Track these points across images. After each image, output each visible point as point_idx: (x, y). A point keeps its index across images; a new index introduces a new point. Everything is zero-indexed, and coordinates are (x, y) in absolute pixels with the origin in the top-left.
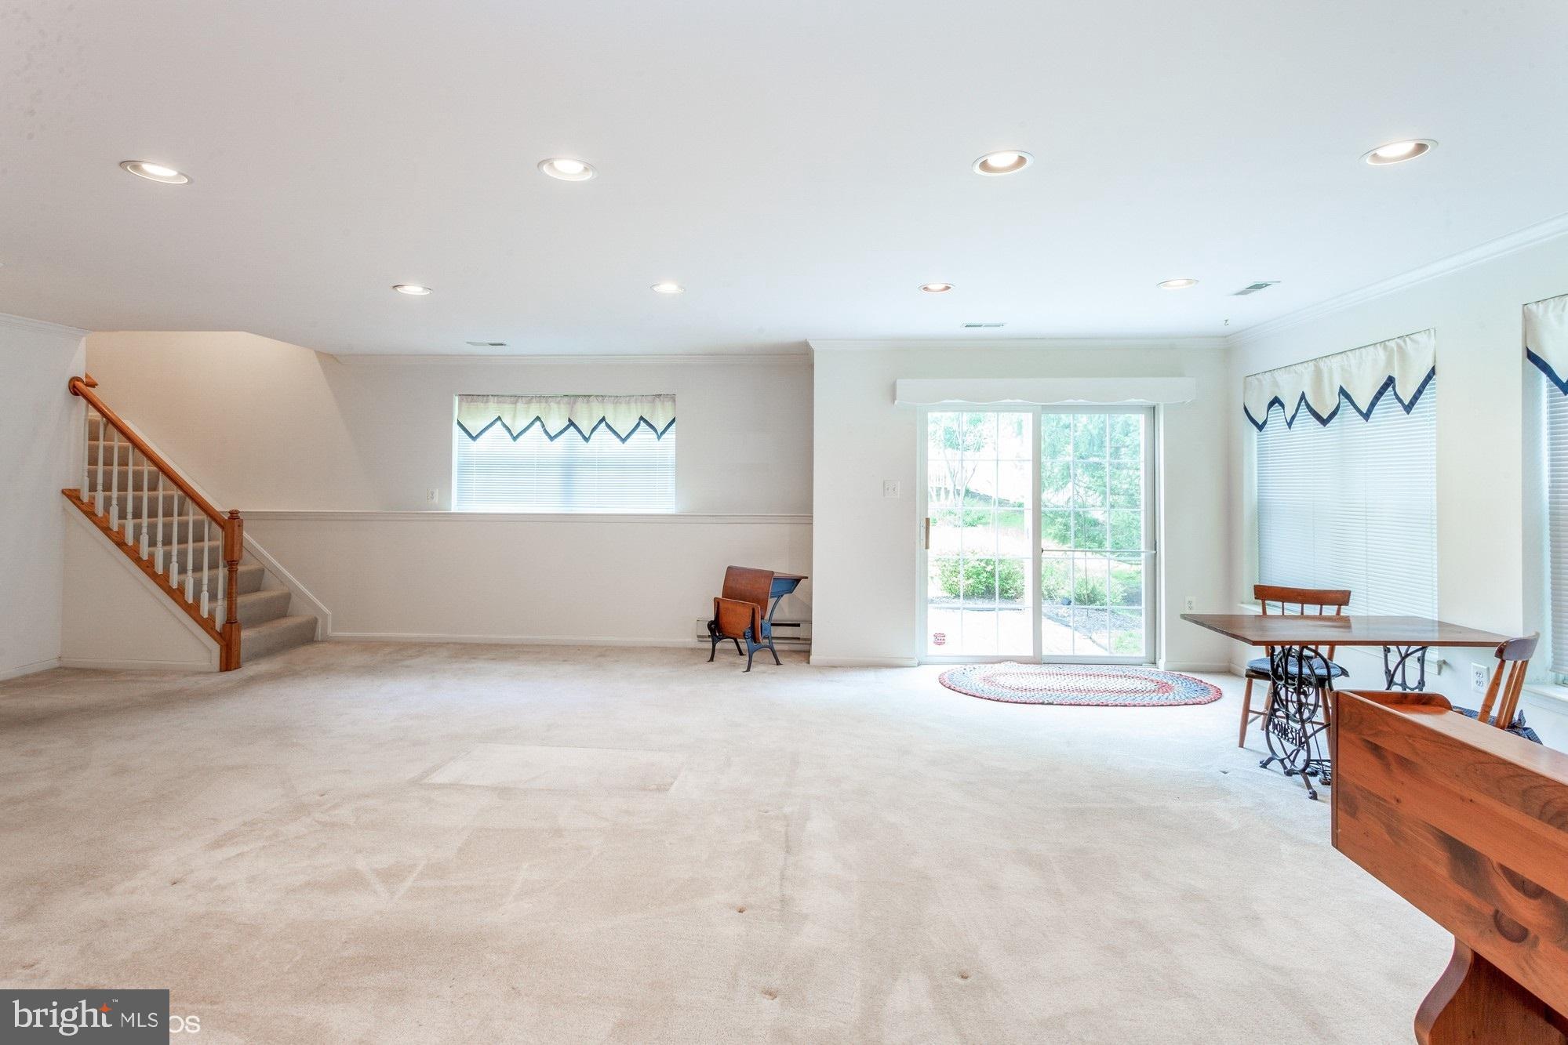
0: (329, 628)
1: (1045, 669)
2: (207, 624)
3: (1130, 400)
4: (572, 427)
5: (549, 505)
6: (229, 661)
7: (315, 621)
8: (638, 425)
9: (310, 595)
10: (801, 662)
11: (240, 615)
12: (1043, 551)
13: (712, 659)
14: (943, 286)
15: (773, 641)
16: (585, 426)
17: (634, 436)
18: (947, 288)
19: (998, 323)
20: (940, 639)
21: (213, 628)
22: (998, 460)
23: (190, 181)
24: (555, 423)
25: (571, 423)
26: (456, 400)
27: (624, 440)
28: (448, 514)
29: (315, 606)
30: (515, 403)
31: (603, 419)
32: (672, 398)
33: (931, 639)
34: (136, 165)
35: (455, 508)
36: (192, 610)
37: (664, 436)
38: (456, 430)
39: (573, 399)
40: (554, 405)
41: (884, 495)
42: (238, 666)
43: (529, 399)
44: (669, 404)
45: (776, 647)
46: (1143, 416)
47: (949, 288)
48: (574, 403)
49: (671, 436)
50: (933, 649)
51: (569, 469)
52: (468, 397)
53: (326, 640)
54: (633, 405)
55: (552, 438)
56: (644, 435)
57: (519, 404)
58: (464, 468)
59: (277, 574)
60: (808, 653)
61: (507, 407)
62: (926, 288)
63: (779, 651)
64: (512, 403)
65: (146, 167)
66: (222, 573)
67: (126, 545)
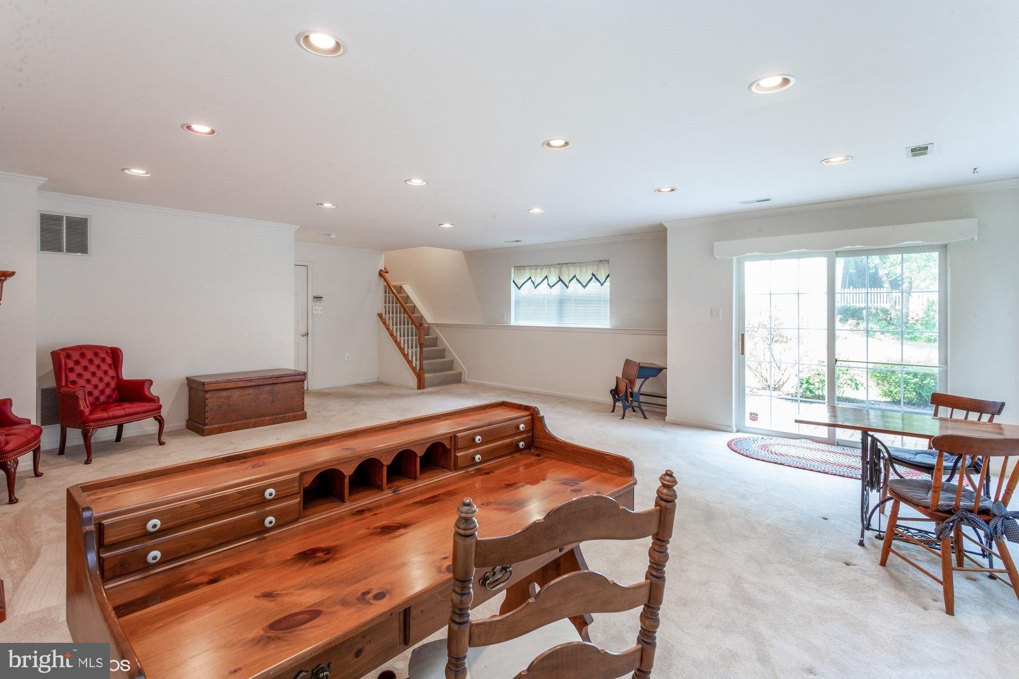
0: (466, 377)
1: (833, 448)
2: (414, 369)
3: (905, 243)
4: (560, 282)
5: (553, 323)
6: (421, 385)
7: (461, 373)
8: (592, 278)
9: (461, 363)
10: (660, 419)
11: (424, 367)
12: (836, 361)
13: (613, 411)
14: (670, 189)
15: (641, 404)
16: (566, 281)
17: (590, 284)
18: (673, 190)
19: (766, 198)
20: (754, 417)
21: (416, 371)
22: (798, 294)
23: (337, 206)
24: (553, 279)
25: (560, 280)
26: (513, 268)
27: (584, 287)
28: (509, 326)
29: (462, 368)
30: (536, 269)
31: (575, 276)
32: (607, 261)
33: (747, 416)
34: (322, 204)
35: (513, 322)
36: (410, 363)
37: (605, 284)
38: (513, 285)
39: (561, 265)
40: (552, 269)
41: (711, 318)
42: (424, 388)
43: (543, 267)
44: (606, 265)
45: (644, 408)
46: (937, 253)
47: (674, 190)
48: (562, 267)
49: (607, 284)
50: (749, 423)
51: (562, 302)
52: (519, 268)
53: (465, 383)
54: (589, 267)
55: (551, 287)
56: (594, 284)
57: (538, 270)
58: (517, 302)
59: (450, 352)
60: (665, 414)
61: (533, 271)
62: (659, 191)
63: (646, 411)
64: (535, 269)
65: (324, 204)
66: (418, 349)
67: (393, 335)
